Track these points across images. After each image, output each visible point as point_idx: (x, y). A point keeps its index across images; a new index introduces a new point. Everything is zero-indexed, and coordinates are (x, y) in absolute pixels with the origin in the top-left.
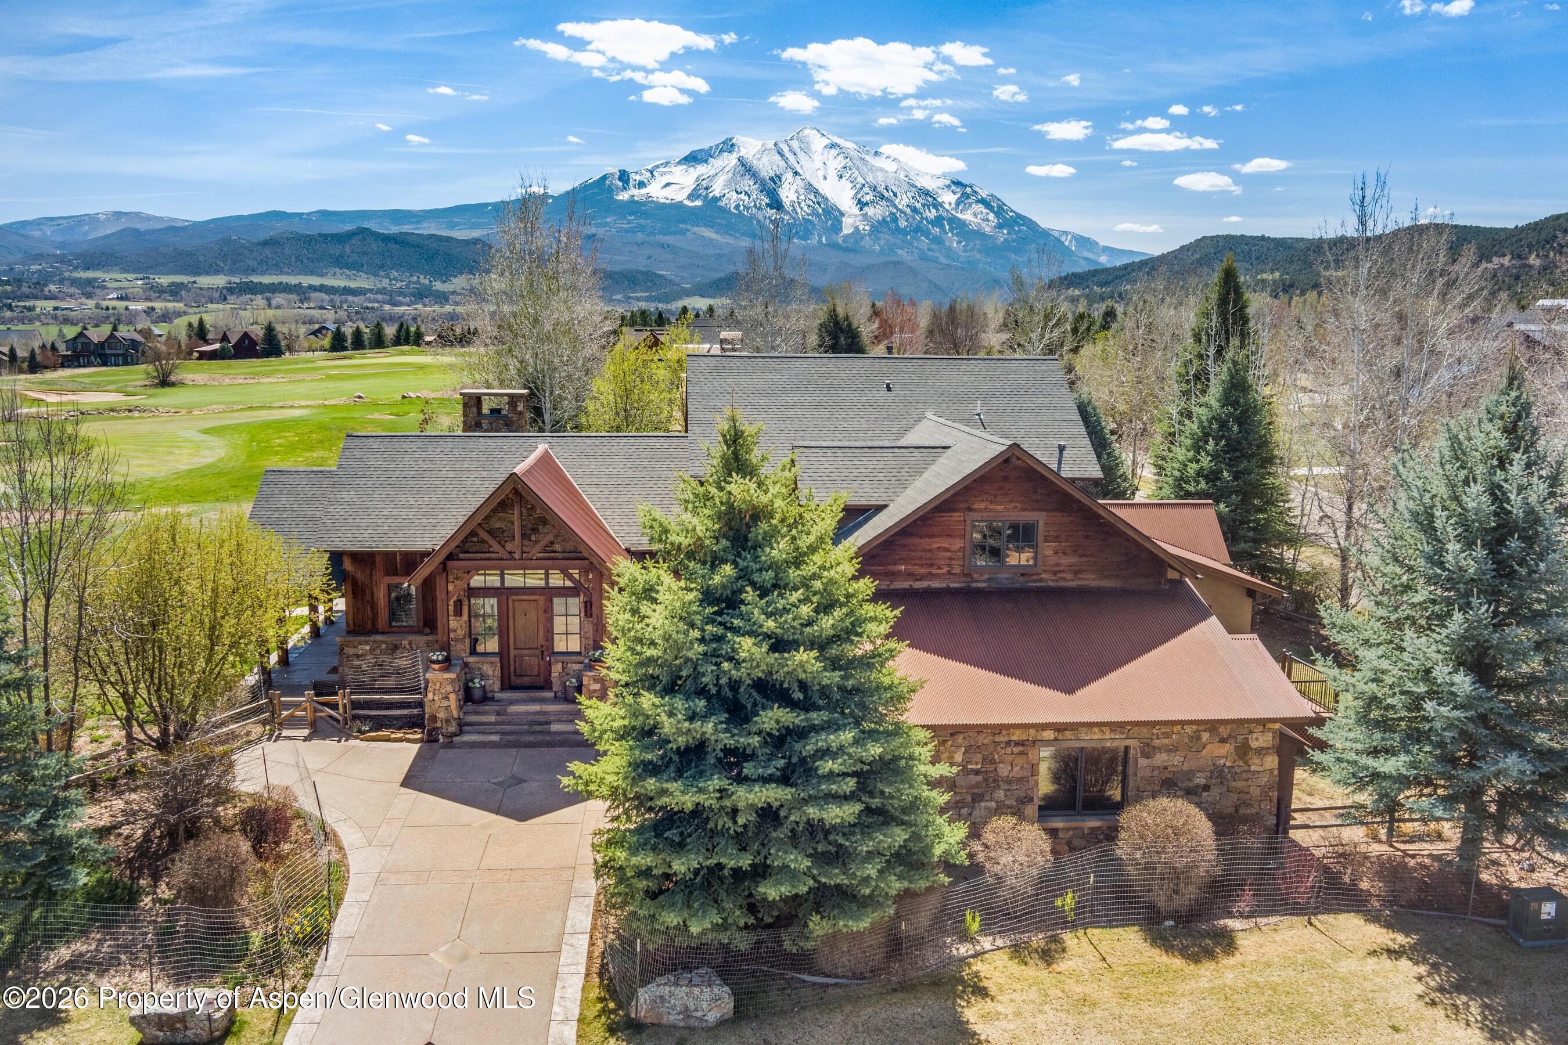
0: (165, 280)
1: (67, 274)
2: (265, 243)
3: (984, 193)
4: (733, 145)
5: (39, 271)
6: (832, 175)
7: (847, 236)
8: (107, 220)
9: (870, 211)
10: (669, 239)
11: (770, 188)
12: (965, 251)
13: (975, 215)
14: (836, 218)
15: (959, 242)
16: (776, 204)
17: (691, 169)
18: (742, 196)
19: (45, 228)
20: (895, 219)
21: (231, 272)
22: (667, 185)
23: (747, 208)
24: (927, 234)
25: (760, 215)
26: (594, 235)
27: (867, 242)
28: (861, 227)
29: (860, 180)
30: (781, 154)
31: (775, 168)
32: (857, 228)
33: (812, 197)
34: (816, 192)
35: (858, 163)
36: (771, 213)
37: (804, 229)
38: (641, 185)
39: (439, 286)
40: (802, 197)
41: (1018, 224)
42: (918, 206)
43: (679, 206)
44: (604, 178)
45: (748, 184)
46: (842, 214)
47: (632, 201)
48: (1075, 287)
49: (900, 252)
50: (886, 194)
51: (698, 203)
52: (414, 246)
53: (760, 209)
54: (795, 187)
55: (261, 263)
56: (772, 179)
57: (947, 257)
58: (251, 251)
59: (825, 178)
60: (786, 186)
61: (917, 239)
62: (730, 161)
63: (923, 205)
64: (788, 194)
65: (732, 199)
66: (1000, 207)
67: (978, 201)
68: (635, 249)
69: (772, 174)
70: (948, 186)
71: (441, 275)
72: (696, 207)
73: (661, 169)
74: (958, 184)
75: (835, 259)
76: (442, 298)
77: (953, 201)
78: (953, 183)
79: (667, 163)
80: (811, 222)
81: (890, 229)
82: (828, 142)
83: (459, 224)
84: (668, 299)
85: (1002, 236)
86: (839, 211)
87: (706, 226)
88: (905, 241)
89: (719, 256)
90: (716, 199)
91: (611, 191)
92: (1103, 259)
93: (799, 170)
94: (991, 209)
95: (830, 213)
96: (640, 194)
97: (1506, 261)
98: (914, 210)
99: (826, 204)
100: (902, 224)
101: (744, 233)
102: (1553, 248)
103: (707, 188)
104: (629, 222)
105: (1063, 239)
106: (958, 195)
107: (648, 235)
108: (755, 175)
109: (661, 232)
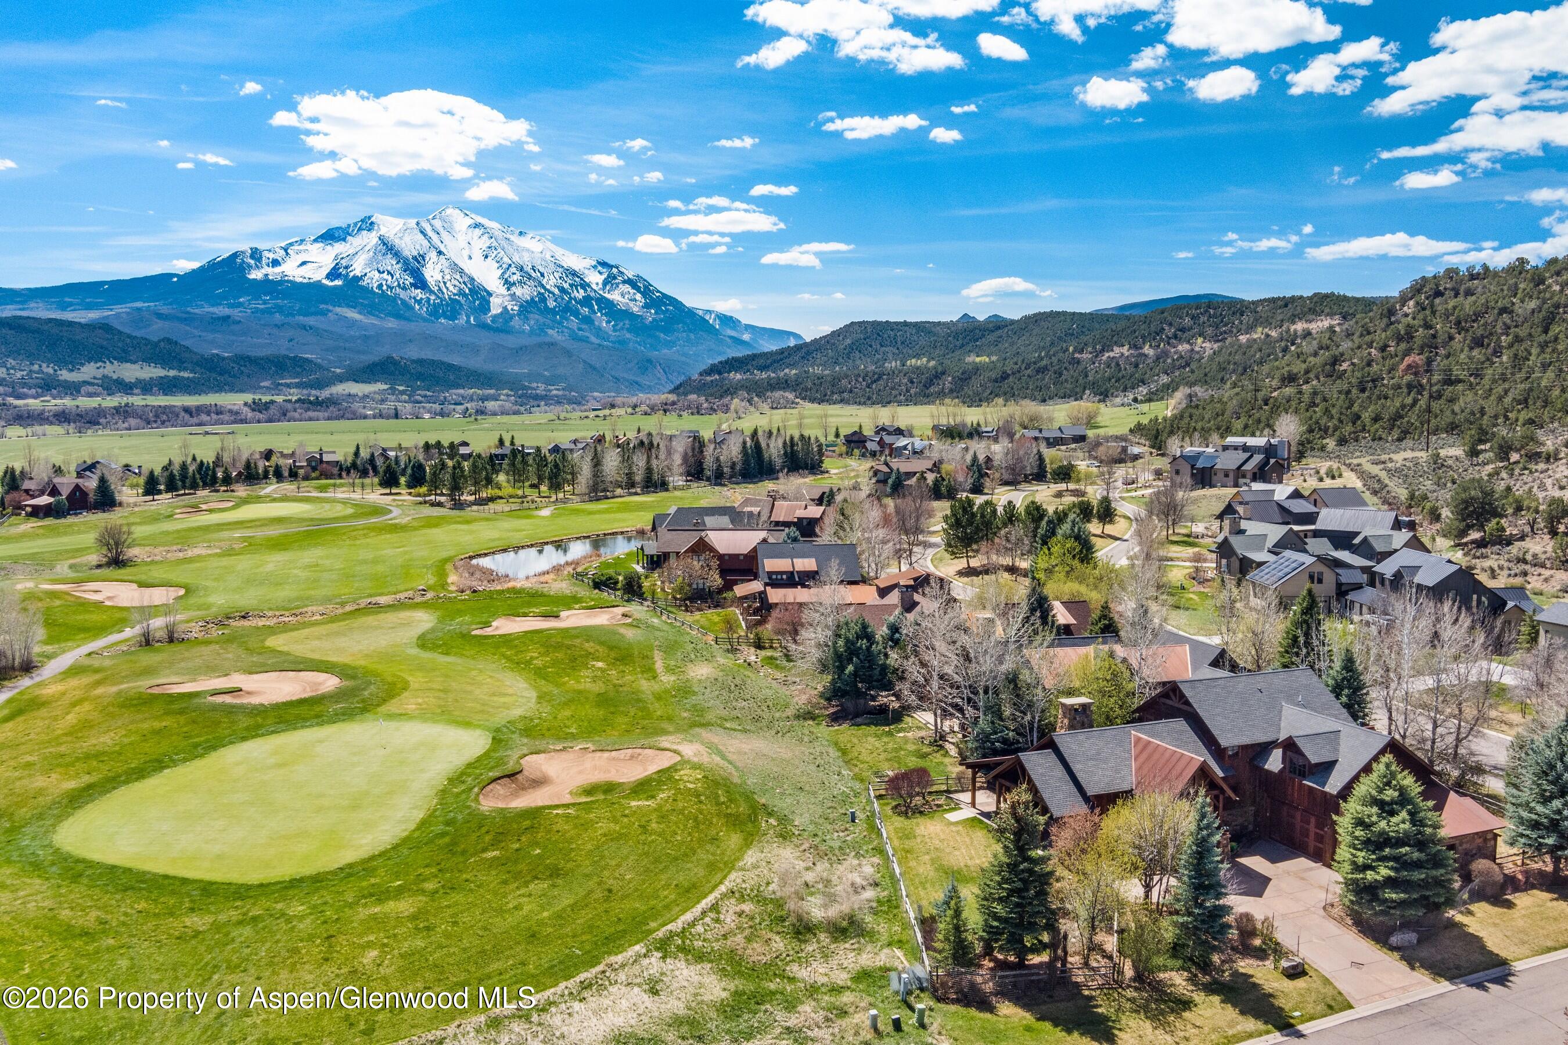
3: (630, 274)
4: (372, 223)
6: (478, 255)
7: (495, 317)
9: (518, 291)
10: (311, 321)
11: (414, 268)
12: (615, 330)
13: (623, 295)
14: (483, 297)
15: (608, 322)
16: (421, 283)
17: (329, 248)
18: (385, 275)
20: (543, 300)
22: (304, 263)
23: (389, 287)
24: (576, 313)
25: (403, 295)
26: (229, 317)
27: (516, 323)
28: (509, 307)
29: (506, 260)
30: (423, 233)
31: (418, 247)
32: (505, 308)
33: (458, 277)
34: (462, 272)
35: (503, 243)
36: (418, 293)
37: (449, 308)
38: (275, 263)
39: (65, 375)
40: (448, 277)
41: (666, 305)
42: (566, 286)
43: (318, 285)
44: (235, 255)
45: (390, 263)
46: (490, 294)
47: (266, 281)
48: (737, 371)
49: (550, 331)
50: (533, 275)
51: (338, 283)
52: (32, 332)
53: (404, 288)
54: (439, 266)
56: (415, 258)
57: (598, 336)
59: (470, 258)
60: (430, 265)
61: (567, 319)
62: (371, 239)
63: (571, 285)
64: (432, 273)
65: (373, 280)
66: (646, 287)
67: (624, 282)
68: (275, 331)
69: (415, 253)
70: (595, 267)
71: (66, 363)
72: (336, 287)
73: (296, 247)
74: (604, 264)
75: (485, 339)
76: (73, 389)
77: (600, 282)
78: (599, 263)
79: (302, 241)
80: (458, 302)
81: (539, 309)
82: (471, 222)
83: (71, 304)
84: (320, 385)
85: (650, 315)
86: (486, 291)
87: (349, 306)
88: (554, 321)
89: (366, 338)
90: (357, 279)
91: (243, 268)
92: (746, 337)
93: (443, 249)
94: (638, 289)
95: (477, 293)
96: (274, 273)
97: (1125, 350)
98: (562, 290)
99: (472, 284)
100: (551, 304)
101: (390, 314)
102: (1162, 340)
103: (346, 267)
104: (265, 302)
105: (707, 317)
106: (605, 276)
107: (287, 316)
108: (397, 254)
109: (300, 313)
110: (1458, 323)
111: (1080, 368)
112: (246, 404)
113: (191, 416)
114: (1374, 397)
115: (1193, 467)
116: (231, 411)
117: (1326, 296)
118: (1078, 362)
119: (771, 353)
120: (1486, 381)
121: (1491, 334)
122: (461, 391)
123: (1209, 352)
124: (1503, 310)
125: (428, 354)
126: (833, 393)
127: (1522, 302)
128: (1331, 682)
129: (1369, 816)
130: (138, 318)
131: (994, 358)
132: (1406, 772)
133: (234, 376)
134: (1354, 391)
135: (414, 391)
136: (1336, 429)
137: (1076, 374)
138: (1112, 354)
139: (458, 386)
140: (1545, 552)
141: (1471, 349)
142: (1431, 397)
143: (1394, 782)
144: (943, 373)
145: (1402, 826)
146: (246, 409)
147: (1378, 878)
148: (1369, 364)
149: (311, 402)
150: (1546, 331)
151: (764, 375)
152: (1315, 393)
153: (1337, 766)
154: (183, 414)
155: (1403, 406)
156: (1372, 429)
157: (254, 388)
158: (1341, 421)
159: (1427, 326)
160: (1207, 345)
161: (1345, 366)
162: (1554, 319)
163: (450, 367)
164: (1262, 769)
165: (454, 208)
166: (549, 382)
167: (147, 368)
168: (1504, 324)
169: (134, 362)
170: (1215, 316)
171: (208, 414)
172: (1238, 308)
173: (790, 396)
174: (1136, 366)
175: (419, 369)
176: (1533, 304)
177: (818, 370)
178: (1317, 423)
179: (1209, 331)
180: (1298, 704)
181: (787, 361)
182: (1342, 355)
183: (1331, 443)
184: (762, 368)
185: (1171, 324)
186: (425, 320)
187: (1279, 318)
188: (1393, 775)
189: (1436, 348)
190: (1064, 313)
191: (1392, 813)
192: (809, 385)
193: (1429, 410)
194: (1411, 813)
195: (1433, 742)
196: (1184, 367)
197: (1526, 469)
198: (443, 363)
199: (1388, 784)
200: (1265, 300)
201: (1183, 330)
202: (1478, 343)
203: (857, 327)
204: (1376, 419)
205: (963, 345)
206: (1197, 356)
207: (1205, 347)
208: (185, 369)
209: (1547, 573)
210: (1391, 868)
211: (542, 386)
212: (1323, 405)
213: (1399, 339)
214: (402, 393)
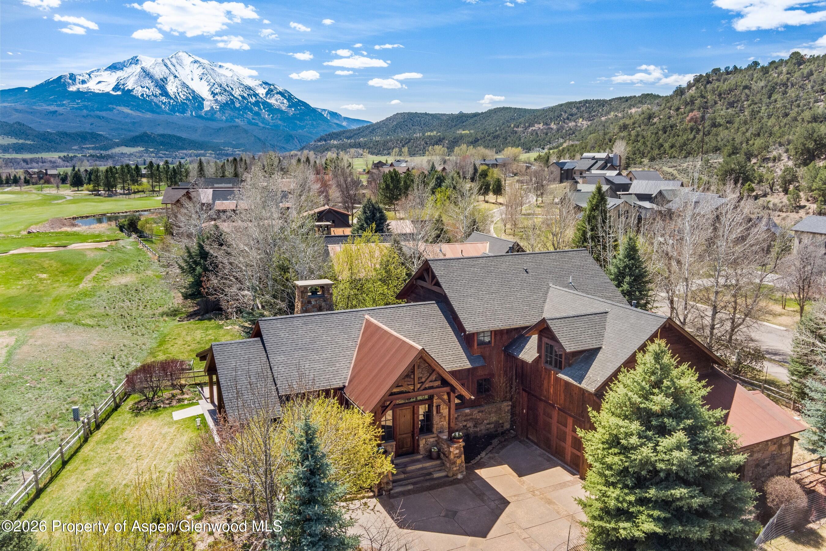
3: (280, 89)
4: (137, 60)
6: (197, 78)
7: (207, 112)
9: (219, 98)
10: (104, 114)
11: (161, 84)
12: (272, 120)
13: (277, 101)
14: (200, 101)
15: (269, 115)
16: (165, 93)
17: (114, 74)
18: (145, 89)
20: (233, 102)
22: (100, 82)
23: (148, 96)
24: (251, 110)
25: (155, 100)
26: (56, 111)
27: (218, 115)
28: (214, 107)
29: (212, 81)
30: (166, 65)
31: (163, 73)
32: (212, 107)
33: (186, 90)
34: (188, 87)
35: (210, 71)
36: (164, 99)
37: (181, 107)
38: (83, 82)
40: (180, 90)
41: (300, 106)
42: (245, 95)
43: (108, 94)
44: (60, 78)
45: (148, 82)
46: (203, 100)
47: (78, 92)
49: (237, 120)
50: (227, 89)
51: (119, 93)
53: (156, 96)
54: (175, 84)
56: (162, 80)
57: (263, 123)
59: (192, 80)
60: (170, 83)
61: (246, 114)
62: (137, 69)
63: (248, 95)
64: (171, 88)
65: (138, 91)
66: (289, 96)
67: (277, 93)
68: (83, 119)
69: (162, 77)
70: (261, 85)
72: (118, 95)
73: (95, 73)
74: (266, 83)
75: (201, 124)
77: (264, 93)
78: (264, 83)
79: (98, 70)
80: (186, 104)
81: (231, 108)
82: (193, 60)
84: (106, 148)
85: (292, 112)
86: (201, 98)
87: (124, 106)
88: (239, 114)
89: (134, 123)
90: (130, 91)
91: (65, 85)
92: (344, 124)
93: (177, 75)
94: (285, 97)
95: (196, 99)
96: (83, 88)
97: (541, 126)
98: (243, 97)
99: (194, 94)
100: (237, 105)
101: (148, 111)
102: (561, 120)
103: (123, 85)
104: (78, 104)
105: (323, 113)
106: (266, 90)
107: (90, 111)
108: (151, 77)
109: (98, 110)
110: (720, 95)
111: (517, 135)
112: (59, 157)
113: (27, 164)
114: (671, 136)
115: (561, 169)
116: (51, 161)
117: (648, 95)
118: (516, 132)
119: (354, 130)
120: (736, 125)
121: (738, 101)
122: (185, 151)
123: (585, 126)
124: (746, 87)
125: (168, 132)
126: (384, 150)
127: (756, 82)
128: (613, 269)
129: (628, 435)
131: (472, 131)
132: (684, 367)
133: (58, 143)
134: (660, 132)
135: (158, 151)
136: (649, 152)
137: (514, 139)
138: (534, 128)
139: (183, 149)
140: (782, 202)
141: (727, 109)
142: (704, 134)
143: (666, 383)
144: (444, 139)
145: (676, 454)
146: (59, 160)
147: (637, 534)
148: (669, 118)
149: (98, 157)
150: (770, 97)
151: (349, 141)
152: (637, 135)
153: (600, 355)
154: (22, 162)
155: (688, 140)
156: (670, 152)
157: (69, 150)
158: (652, 149)
159: (703, 97)
160: (585, 122)
161: (655, 120)
162: (774, 91)
163: (179, 139)
164: (516, 359)
165: (183, 52)
166: (235, 147)
167: (6, 138)
168: (746, 94)
170: (589, 107)
171: (37, 163)
172: (602, 103)
173: (360, 151)
174: (547, 134)
175: (162, 139)
176: (762, 84)
177: (378, 138)
178: (638, 149)
179: (586, 115)
180: (568, 286)
181: (362, 134)
182: (654, 114)
183: (646, 161)
184: (348, 138)
185: (566, 112)
186: (167, 113)
187: (623, 107)
188: (665, 370)
189: (707, 108)
190: (510, 108)
191: (664, 431)
192: (371, 145)
193: (702, 141)
194: (691, 431)
195: (713, 327)
196: (572, 134)
197: (761, 166)
198: (175, 136)
199: (657, 384)
200: (616, 99)
201: (572, 115)
202: (731, 105)
203: (399, 116)
204: (672, 147)
205: (456, 125)
206: (579, 129)
207: (583, 123)
208: (29, 139)
209: (784, 215)
210: (657, 520)
211: (231, 149)
212: (642, 140)
213: (687, 104)
214: (152, 152)
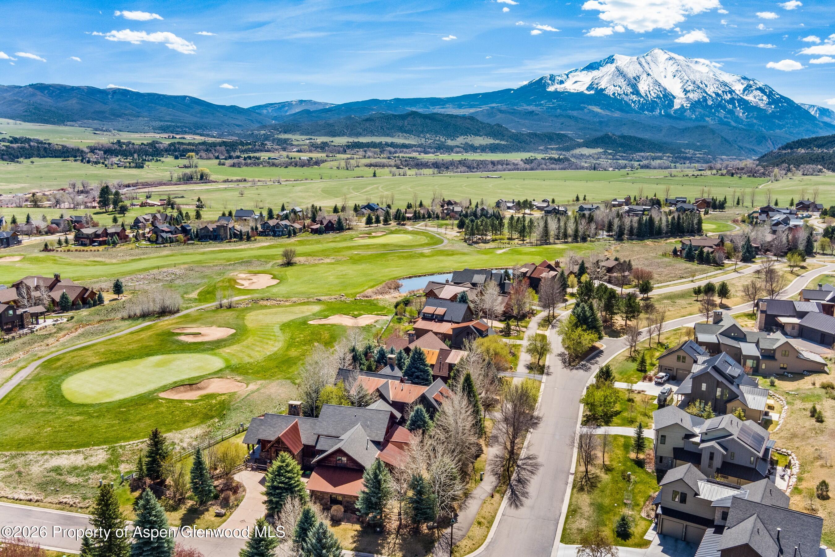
0: (319, 140)
1: (276, 136)
2: (367, 120)
3: (760, 84)
4: (613, 59)
5: (264, 134)
6: (670, 75)
7: (676, 110)
8: (296, 104)
9: (691, 95)
10: (575, 113)
11: (633, 84)
12: (747, 118)
13: (755, 97)
14: (670, 99)
15: (743, 113)
16: (636, 92)
17: (590, 73)
18: (617, 88)
19: (268, 108)
20: (705, 100)
21: (350, 135)
22: (576, 82)
23: (619, 94)
24: (724, 108)
25: (626, 98)
26: (533, 112)
27: (688, 113)
28: (685, 105)
29: (686, 78)
30: (640, 64)
31: (636, 72)
32: (682, 105)
33: (657, 88)
34: (660, 85)
35: (685, 68)
36: (634, 98)
37: (651, 105)
38: (562, 82)
39: (450, 143)
40: (652, 88)
41: (782, 102)
42: (720, 92)
43: (581, 94)
44: (542, 79)
45: (621, 81)
46: (674, 98)
47: (556, 92)
48: (803, 148)
49: (707, 119)
50: (701, 86)
51: (592, 92)
52: (439, 121)
53: (627, 95)
54: (647, 82)
55: (364, 130)
56: (634, 78)
57: (736, 122)
58: (360, 124)
59: (665, 77)
60: (642, 82)
61: (719, 112)
62: (610, 68)
63: (723, 92)
64: (643, 87)
65: (610, 91)
66: (770, 92)
67: (757, 89)
68: (555, 119)
69: (635, 75)
70: (739, 80)
71: (451, 136)
72: (590, 94)
73: (573, 74)
74: (745, 78)
75: (668, 124)
76: (450, 149)
77: (742, 89)
78: (742, 78)
79: (576, 70)
80: (656, 102)
81: (703, 106)
82: (668, 56)
83: (464, 105)
84: (569, 149)
85: (771, 109)
86: (672, 95)
87: (595, 105)
88: (710, 112)
89: (601, 123)
90: (602, 90)
91: (545, 85)
93: (650, 73)
94: (765, 93)
95: (667, 97)
96: (560, 88)
98: (717, 94)
99: (665, 92)
100: (710, 103)
101: (617, 109)
103: (597, 84)
104: (553, 103)
105: (810, 110)
106: (745, 85)
107: (563, 110)
108: (625, 76)
109: (570, 109)
112: (522, 160)
116: (514, 164)
122: (642, 154)
130: (491, 113)
133: (526, 144)
135: (616, 153)
139: (641, 151)
146: (521, 162)
151: (820, 151)
157: (535, 150)
163: (640, 140)
165: (659, 49)
166: (697, 149)
167: (486, 139)
169: (481, 136)
175: (622, 141)
186: (636, 112)
198: (636, 138)
208: (503, 140)
211: (691, 152)
214: (610, 154)
